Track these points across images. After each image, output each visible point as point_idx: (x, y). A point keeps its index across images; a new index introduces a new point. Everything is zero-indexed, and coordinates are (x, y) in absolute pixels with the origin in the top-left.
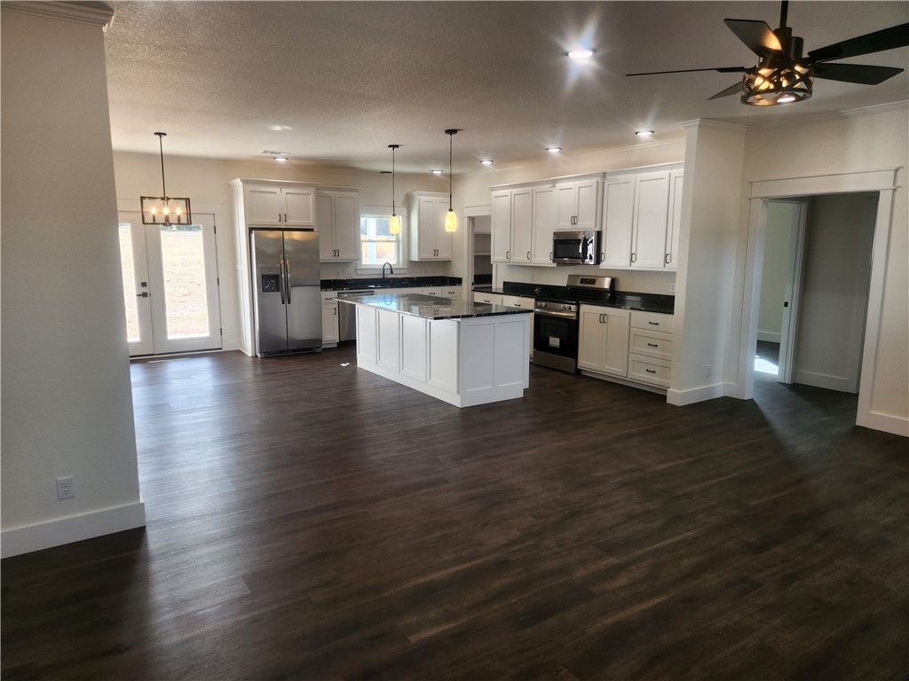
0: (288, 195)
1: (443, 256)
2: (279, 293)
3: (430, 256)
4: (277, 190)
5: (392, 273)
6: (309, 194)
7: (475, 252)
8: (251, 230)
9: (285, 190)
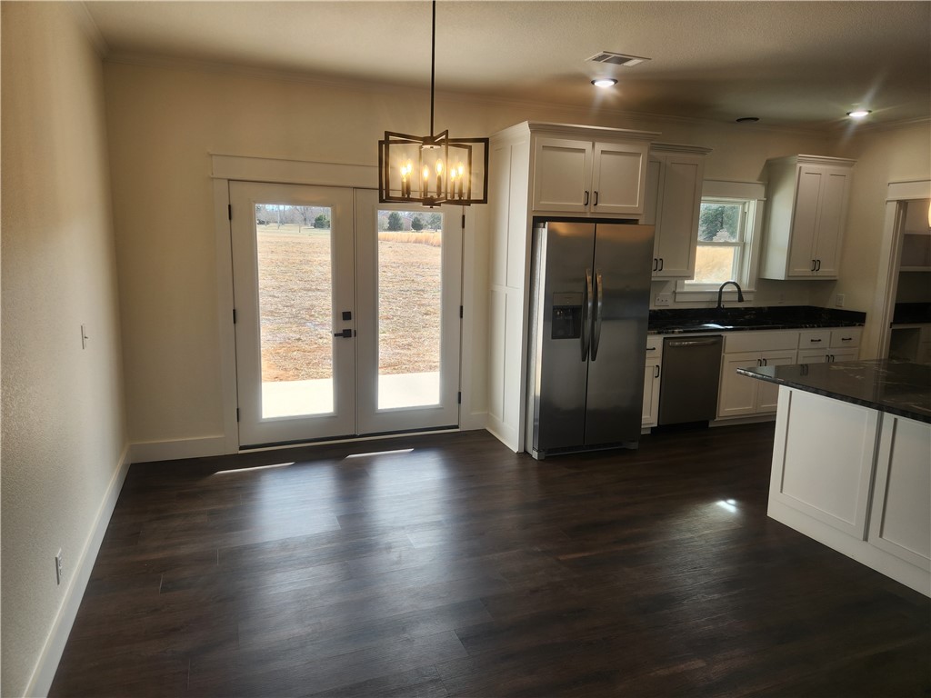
0: (605, 156)
1: (826, 271)
2: (578, 341)
3: (804, 271)
4: (586, 145)
5: (741, 299)
6: (638, 155)
7: (902, 265)
8: (536, 222)
9: (600, 146)
